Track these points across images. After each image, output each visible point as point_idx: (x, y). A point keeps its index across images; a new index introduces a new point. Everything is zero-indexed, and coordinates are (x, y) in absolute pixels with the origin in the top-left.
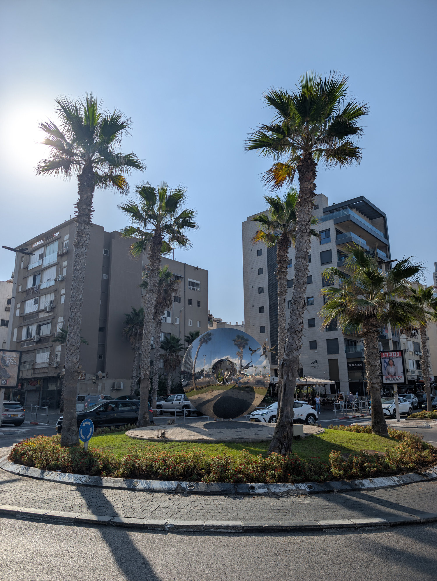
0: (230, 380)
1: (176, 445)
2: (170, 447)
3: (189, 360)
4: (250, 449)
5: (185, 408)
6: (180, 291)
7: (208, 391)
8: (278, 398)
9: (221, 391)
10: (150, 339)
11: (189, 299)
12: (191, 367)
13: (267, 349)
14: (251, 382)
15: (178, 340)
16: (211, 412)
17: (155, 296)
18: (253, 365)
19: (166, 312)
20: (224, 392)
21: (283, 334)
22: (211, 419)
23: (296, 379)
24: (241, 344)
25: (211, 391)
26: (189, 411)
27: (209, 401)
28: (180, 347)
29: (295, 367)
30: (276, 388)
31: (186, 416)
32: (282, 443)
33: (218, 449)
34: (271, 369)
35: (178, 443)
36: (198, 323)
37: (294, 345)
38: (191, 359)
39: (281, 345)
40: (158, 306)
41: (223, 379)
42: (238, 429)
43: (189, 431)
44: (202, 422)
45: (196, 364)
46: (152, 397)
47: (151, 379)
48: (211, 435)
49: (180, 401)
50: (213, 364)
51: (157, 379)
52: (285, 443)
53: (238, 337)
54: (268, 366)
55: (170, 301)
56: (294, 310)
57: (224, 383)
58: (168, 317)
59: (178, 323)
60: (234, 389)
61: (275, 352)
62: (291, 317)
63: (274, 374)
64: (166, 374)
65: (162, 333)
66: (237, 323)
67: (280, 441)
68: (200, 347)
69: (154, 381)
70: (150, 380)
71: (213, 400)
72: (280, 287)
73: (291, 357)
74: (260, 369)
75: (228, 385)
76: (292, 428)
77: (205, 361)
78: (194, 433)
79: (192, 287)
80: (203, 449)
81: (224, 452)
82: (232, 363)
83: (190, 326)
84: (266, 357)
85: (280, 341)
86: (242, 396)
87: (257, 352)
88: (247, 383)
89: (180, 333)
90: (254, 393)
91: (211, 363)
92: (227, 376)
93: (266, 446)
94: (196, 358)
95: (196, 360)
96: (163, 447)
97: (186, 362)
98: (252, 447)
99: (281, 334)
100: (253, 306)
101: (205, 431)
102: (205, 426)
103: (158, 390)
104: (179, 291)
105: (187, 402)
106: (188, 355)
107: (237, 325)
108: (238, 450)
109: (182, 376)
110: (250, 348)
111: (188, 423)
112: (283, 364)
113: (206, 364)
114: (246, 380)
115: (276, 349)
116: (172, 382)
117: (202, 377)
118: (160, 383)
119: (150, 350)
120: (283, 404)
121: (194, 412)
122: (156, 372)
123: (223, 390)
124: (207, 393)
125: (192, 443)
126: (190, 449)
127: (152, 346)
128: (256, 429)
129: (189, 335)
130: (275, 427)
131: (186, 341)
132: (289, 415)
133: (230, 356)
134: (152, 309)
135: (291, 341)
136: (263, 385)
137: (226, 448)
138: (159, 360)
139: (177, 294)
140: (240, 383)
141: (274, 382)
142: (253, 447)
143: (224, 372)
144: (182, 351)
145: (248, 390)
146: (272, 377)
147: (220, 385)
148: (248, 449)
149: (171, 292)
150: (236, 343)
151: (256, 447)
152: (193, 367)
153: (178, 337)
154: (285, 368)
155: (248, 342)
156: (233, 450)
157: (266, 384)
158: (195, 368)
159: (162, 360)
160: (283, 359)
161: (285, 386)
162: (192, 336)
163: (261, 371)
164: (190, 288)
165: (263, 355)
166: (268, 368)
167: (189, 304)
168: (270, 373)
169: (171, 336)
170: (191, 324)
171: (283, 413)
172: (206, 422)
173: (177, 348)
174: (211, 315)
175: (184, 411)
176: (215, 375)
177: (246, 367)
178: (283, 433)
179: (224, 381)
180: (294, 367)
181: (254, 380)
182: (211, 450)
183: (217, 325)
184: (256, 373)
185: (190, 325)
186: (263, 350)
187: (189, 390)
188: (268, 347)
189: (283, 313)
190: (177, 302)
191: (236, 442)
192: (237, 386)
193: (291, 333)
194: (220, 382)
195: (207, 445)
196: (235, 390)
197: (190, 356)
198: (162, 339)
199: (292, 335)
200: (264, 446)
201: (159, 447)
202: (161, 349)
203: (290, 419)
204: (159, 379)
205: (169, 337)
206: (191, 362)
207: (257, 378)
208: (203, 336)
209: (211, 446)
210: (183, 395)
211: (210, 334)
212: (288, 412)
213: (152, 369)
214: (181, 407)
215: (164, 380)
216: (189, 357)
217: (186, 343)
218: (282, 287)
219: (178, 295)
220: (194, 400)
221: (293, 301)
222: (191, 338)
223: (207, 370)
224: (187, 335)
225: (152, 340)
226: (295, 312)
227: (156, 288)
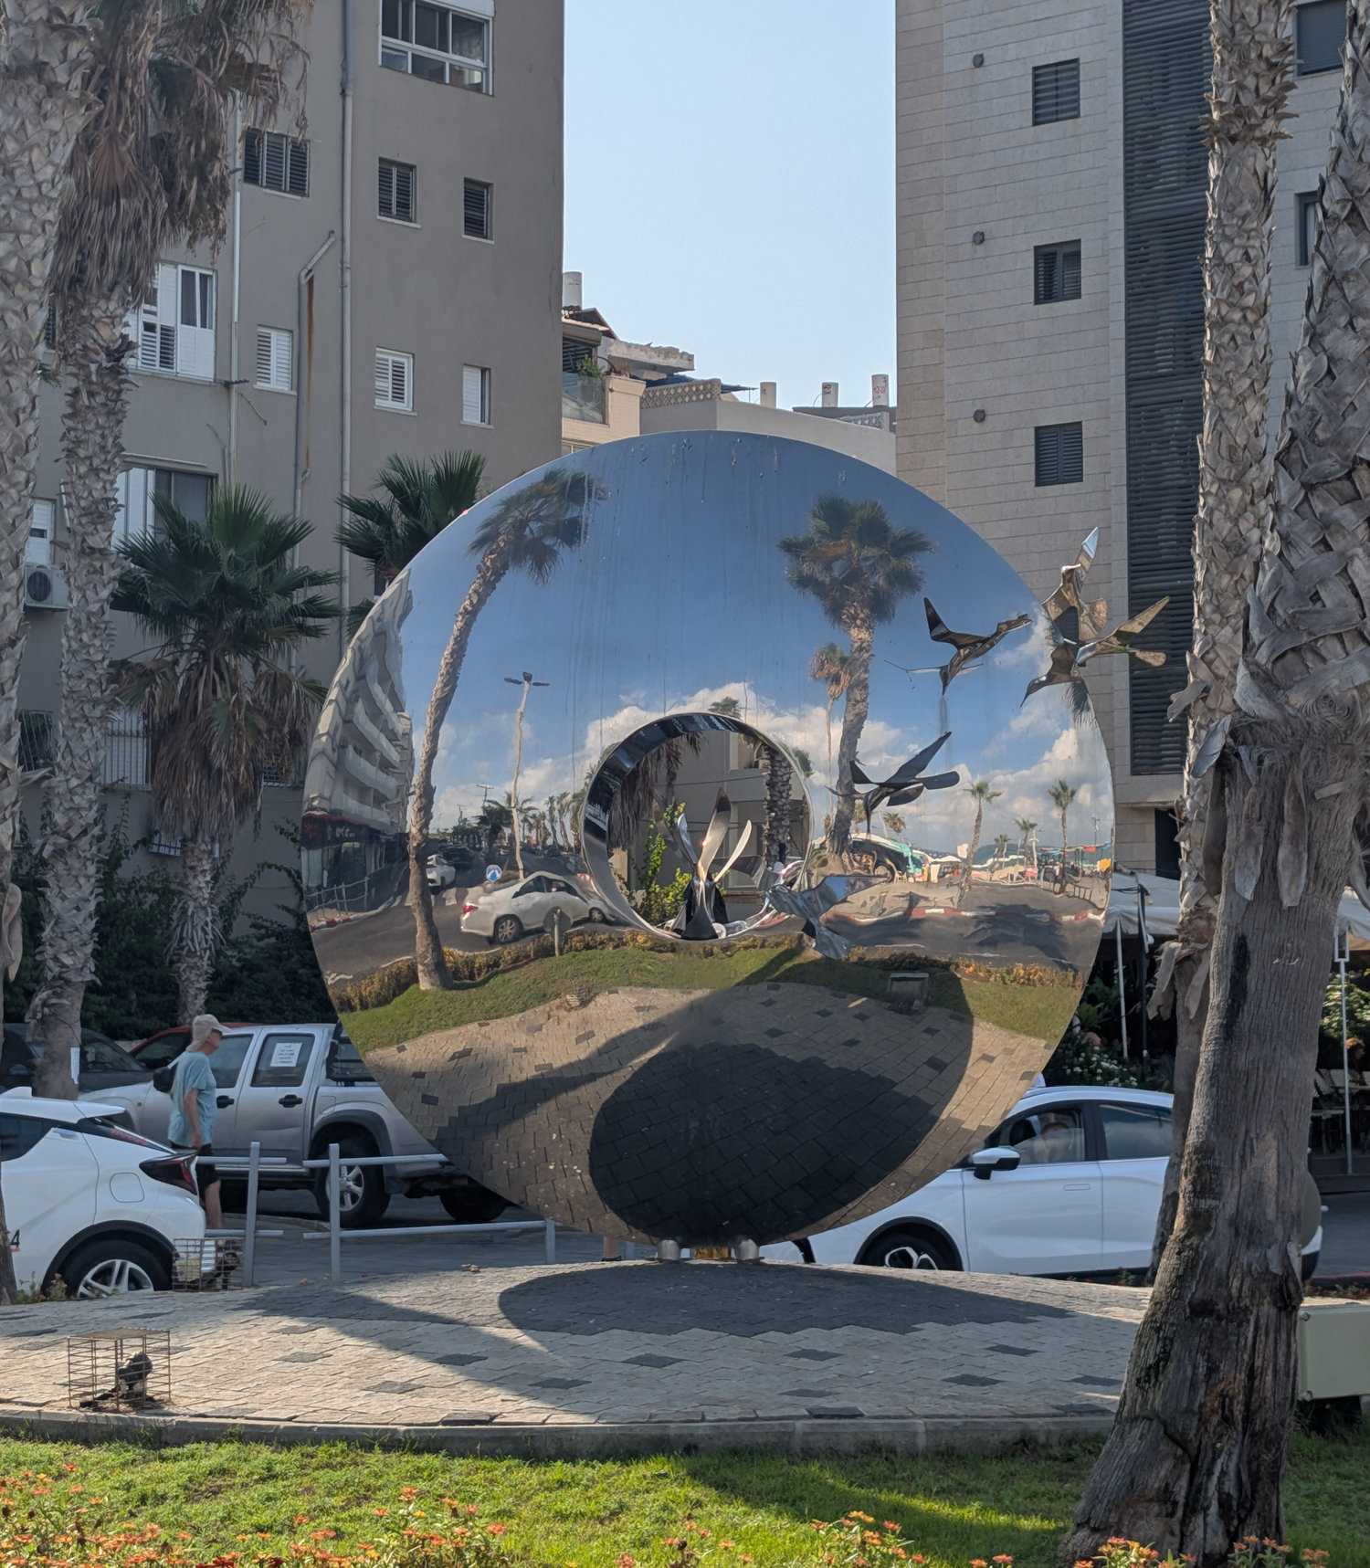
0: (749, 903)
1: (246, 1468)
2: (192, 1492)
3: (375, 714)
4: (915, 1512)
5: (334, 1148)
6: (302, 82)
7: (544, 998)
8: (1180, 1065)
9: (668, 1001)
10: (23, 527)
11: (385, 165)
12: (392, 782)
13: (1086, 629)
14: (934, 919)
15: (281, 540)
16: (576, 1178)
17: (68, 124)
18: (962, 770)
19: (167, 281)
20: (692, 1008)
21: (1236, 494)
22: (571, 1241)
23: (1336, 899)
24: (853, 576)
25: (573, 999)
26: (373, 1178)
27: (550, 1086)
28: (299, 597)
29: (1336, 789)
30: (1163, 977)
31: (347, 1222)
32: (1196, 1462)
33: (622, 1507)
34: (1126, 810)
35: (263, 1455)
36: (471, 381)
37: (1333, 595)
38: (398, 706)
39: (1215, 594)
40: (97, 217)
41: (690, 892)
42: (813, 1338)
43: (368, 1349)
44: (489, 1273)
45: (441, 753)
46: (38, 1051)
47: (33, 886)
48: (564, 1385)
49: (296, 1081)
50: (592, 761)
51: (87, 887)
52: (1227, 1465)
53: (835, 514)
54: (1094, 780)
55: (203, 180)
56: (1346, 276)
57: (696, 929)
58: (188, 319)
59: (278, 379)
60: (786, 977)
61: (1156, 659)
62: (1314, 337)
63: (1147, 850)
64: (166, 844)
65: (137, 474)
66: (829, 389)
67: (1177, 1440)
68: (481, 601)
69: (57, 905)
70: (16, 895)
71: (593, 1077)
72: (1234, 60)
73: (1298, 699)
74: (1025, 807)
75: (727, 948)
76: (1291, 1329)
77: (527, 730)
78: (408, 1367)
79: (412, 48)
80: (488, 1508)
81: (679, 1532)
82: (772, 751)
83: (396, 414)
84: (1080, 699)
85: (1210, 555)
86: (853, 1043)
87: (1002, 657)
88: (904, 925)
89: (300, 471)
90: (964, 1016)
91: (578, 744)
92: (718, 863)
93: (1054, 1486)
94: (443, 705)
95: (437, 723)
96: (128, 1487)
97: (349, 738)
98: (928, 1493)
99: (1222, 499)
100: (980, 238)
101: (516, 1346)
102: (515, 1305)
103: (91, 988)
104: (290, 81)
105: (358, 1089)
106: (373, 669)
107: (830, 412)
108: (800, 1517)
109: (311, 864)
110: (934, 621)
111: (366, 1277)
112: (1225, 766)
113: (530, 756)
114: (895, 907)
115: (1174, 633)
116: (227, 913)
117: (494, 872)
118: (107, 919)
119: (13, 619)
120: (1220, 1119)
121: (417, 1185)
122: (70, 824)
123: (686, 986)
124: (536, 1014)
125: (393, 1457)
126: (371, 1509)
127: (39, 583)
128: (971, 1334)
129: (384, 497)
130: (1137, 1316)
131: (357, 550)
132: (1271, 1212)
133: (756, 688)
134: (39, 243)
135: (1304, 556)
136: (1042, 948)
137: (699, 1504)
138: (103, 718)
139: (271, 110)
140: (843, 926)
141: (1151, 929)
142: (943, 1494)
143: (698, 832)
144: (315, 632)
145: (913, 987)
146: (1129, 882)
147: (659, 946)
148: (897, 1512)
149: (222, 88)
150: (806, 568)
151: (962, 1493)
152: (416, 779)
153: (277, 508)
154: (1241, 802)
155: (917, 563)
156: (759, 1520)
157: (1069, 937)
158: (428, 794)
159: (128, 720)
160: (1228, 720)
161: (1241, 955)
162: (410, 504)
163: (1027, 827)
164: (391, 60)
165: (1051, 679)
166: (1096, 794)
167: (384, 208)
168: (1108, 840)
169: (219, 498)
170: (398, 395)
171: (1218, 1196)
172: (523, 1274)
173: (276, 604)
174: (593, 316)
175: (325, 1171)
176: (619, 860)
177: (899, 789)
178: (1212, 1370)
179: (691, 906)
180: (1326, 792)
181: (963, 902)
182: (563, 1517)
183: (645, 403)
184: (987, 839)
185: (389, 404)
186: (1054, 636)
187: (371, 988)
188: (1101, 607)
189: (1250, 300)
190: (274, 183)
191: (788, 1452)
192: (812, 953)
193: (1309, 488)
194: (660, 922)
195: (528, 1476)
196: (786, 987)
197: (386, 679)
198: (136, 528)
199: (1319, 507)
200: (1036, 1486)
201: (94, 1484)
202: (125, 621)
203: (1273, 1255)
204: (106, 882)
205: (194, 511)
206: (392, 736)
207: (993, 887)
208: (511, 504)
209: (561, 1484)
210: (321, 1034)
211: (575, 489)
212: (1258, 1189)
213: (38, 797)
214: (299, 1136)
215: (152, 898)
216: (377, 691)
217: (356, 568)
218: (1244, 62)
219: (282, 124)
220: (419, 1075)
221: (1335, 190)
222: (400, 520)
223: (542, 807)
224: (364, 495)
225: (41, 533)
226: (1351, 294)
227: (74, 50)
